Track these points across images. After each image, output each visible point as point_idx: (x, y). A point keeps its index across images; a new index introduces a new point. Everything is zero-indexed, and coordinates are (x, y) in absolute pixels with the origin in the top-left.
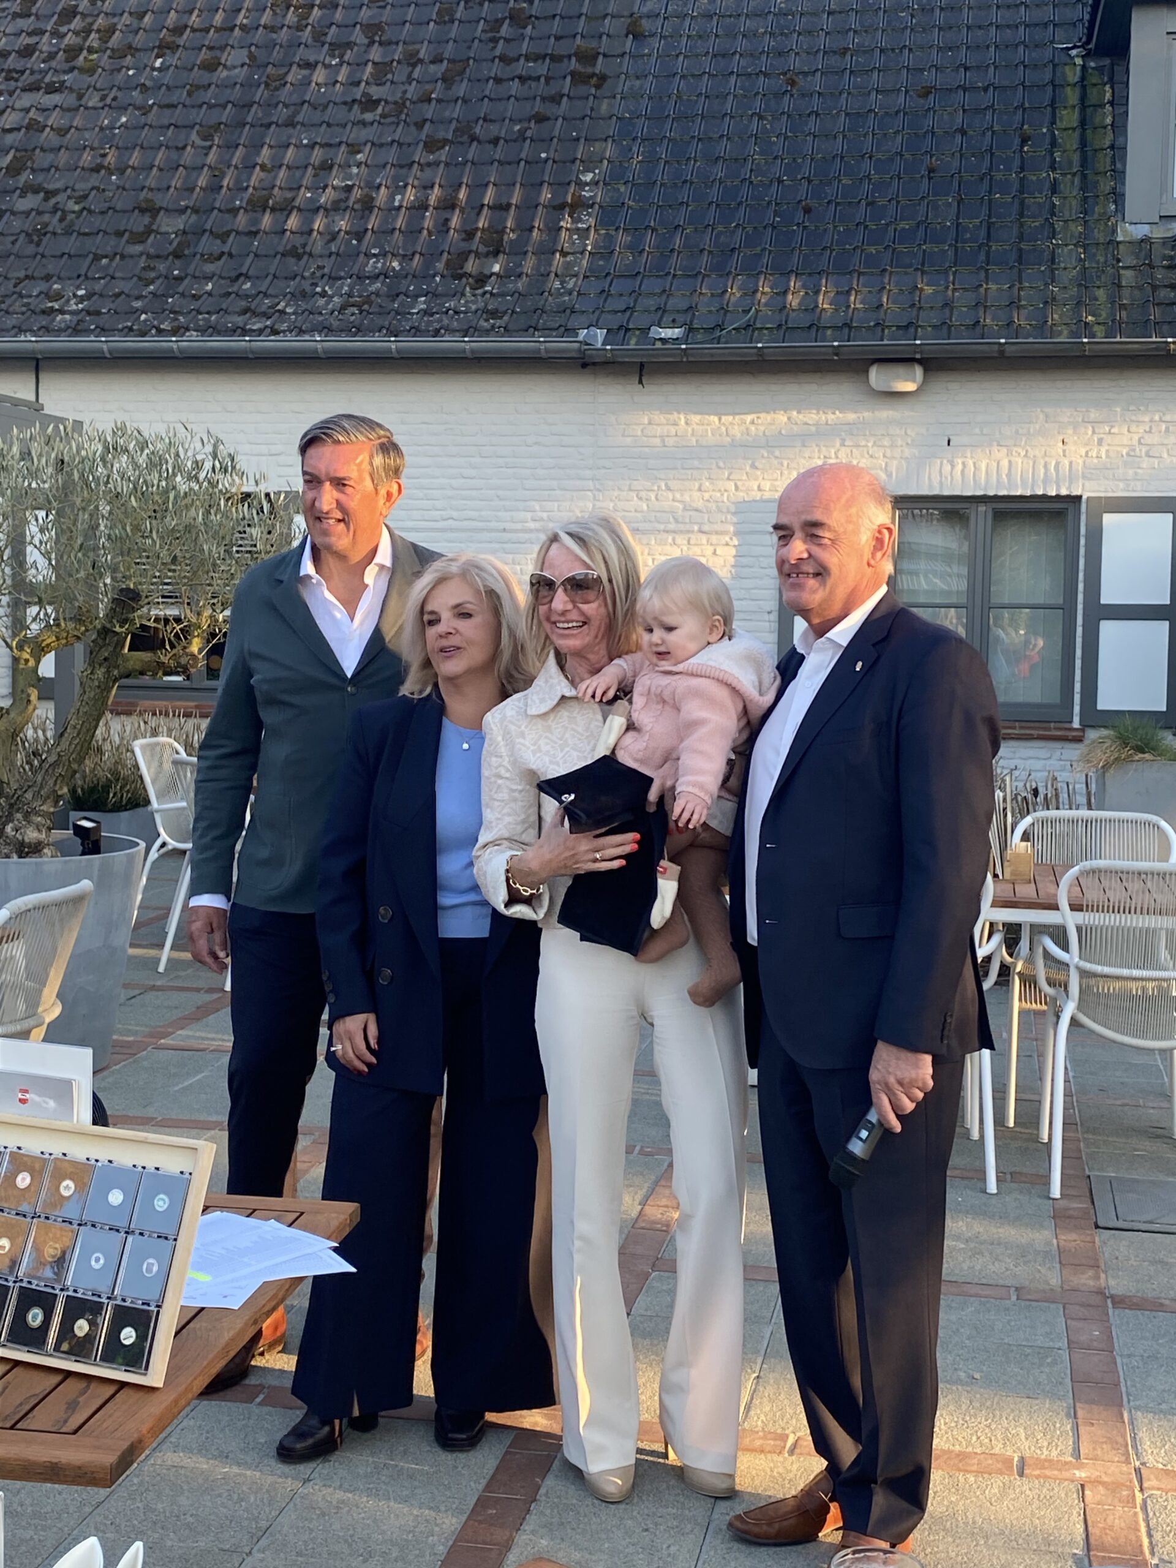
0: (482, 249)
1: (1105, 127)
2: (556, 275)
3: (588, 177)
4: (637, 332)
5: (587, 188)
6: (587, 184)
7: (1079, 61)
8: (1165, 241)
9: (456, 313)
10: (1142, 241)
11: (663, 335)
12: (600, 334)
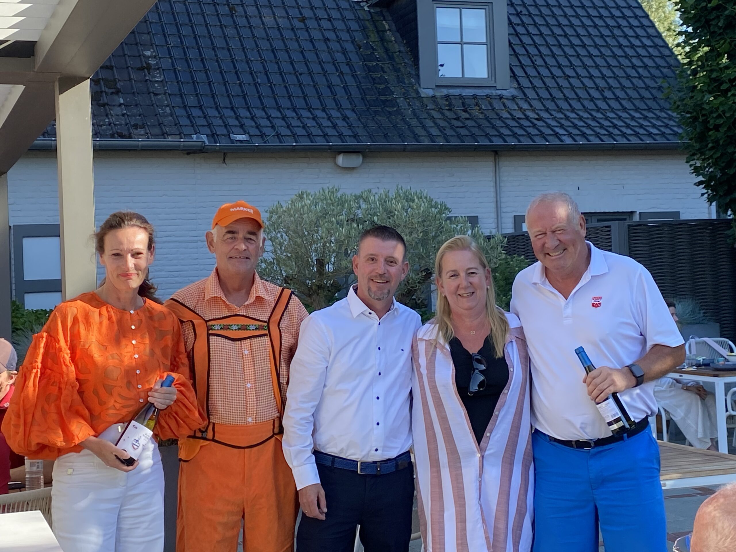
0: (107, 90)
1: (392, 42)
2: (157, 106)
3: (148, 53)
4: (223, 137)
5: (150, 59)
6: (149, 57)
7: (366, 9)
8: (442, 97)
9: (115, 125)
10: (434, 97)
11: (238, 139)
12: (204, 138)
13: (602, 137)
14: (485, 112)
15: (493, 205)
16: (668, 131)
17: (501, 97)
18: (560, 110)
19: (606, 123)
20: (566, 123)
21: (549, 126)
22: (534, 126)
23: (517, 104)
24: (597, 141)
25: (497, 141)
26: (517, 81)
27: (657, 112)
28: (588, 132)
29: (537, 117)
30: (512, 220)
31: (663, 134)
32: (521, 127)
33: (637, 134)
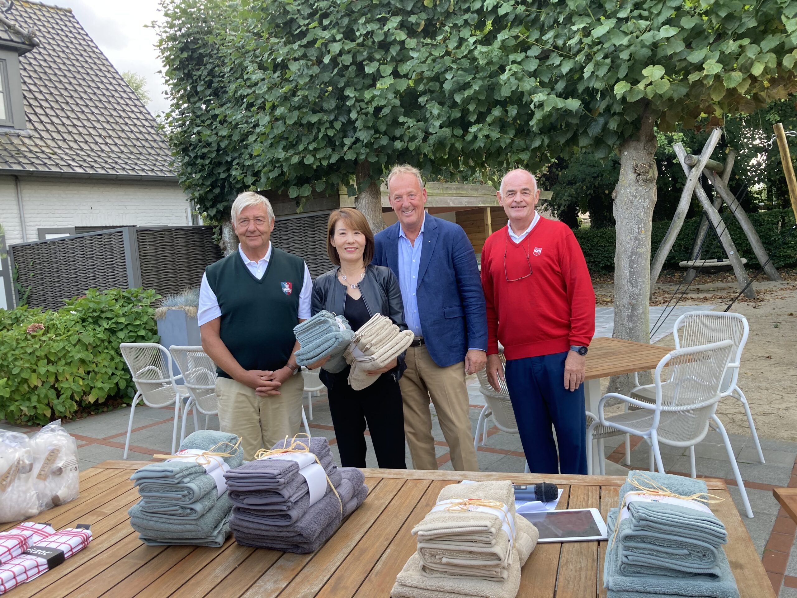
13: (108, 170)
14: (5, 145)
15: (17, 220)
16: (155, 169)
17: (19, 136)
18: (71, 148)
19: (110, 161)
20: (77, 158)
21: (62, 159)
22: (50, 158)
23: (34, 141)
24: (103, 172)
25: (16, 167)
26: (33, 125)
27: (147, 156)
28: (96, 165)
29: (51, 152)
30: (36, 232)
31: (152, 170)
32: (38, 158)
33: (134, 169)
